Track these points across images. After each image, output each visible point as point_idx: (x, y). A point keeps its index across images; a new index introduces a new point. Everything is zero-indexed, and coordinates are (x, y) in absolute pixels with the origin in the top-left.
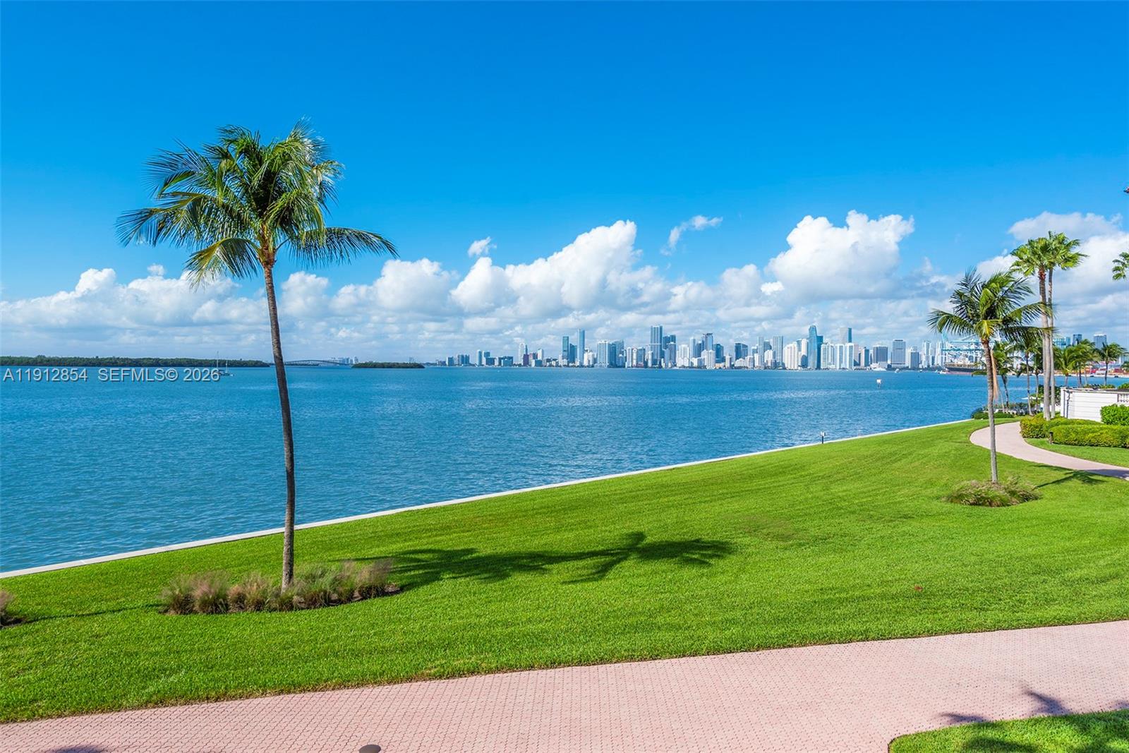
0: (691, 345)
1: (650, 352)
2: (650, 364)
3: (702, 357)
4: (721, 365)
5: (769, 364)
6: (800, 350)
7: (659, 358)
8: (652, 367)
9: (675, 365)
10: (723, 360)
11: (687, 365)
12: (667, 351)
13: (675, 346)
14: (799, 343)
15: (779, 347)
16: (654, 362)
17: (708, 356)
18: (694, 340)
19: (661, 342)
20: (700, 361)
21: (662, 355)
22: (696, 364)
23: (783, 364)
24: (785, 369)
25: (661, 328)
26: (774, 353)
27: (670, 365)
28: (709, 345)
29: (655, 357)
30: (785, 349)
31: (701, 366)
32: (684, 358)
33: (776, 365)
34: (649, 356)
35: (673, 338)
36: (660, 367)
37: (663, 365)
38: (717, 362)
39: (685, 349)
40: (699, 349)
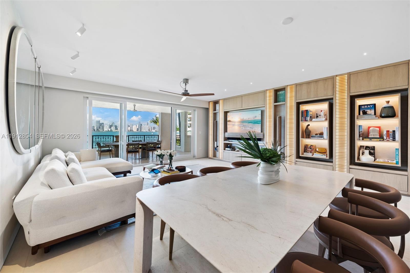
0: (108, 125)
1: (96, 127)
2: (96, 130)
3: (112, 128)
4: (117, 130)
5: (129, 130)
6: (137, 127)
7: (99, 129)
8: (97, 131)
9: (104, 130)
10: (117, 129)
11: (107, 130)
12: (101, 127)
13: (104, 126)
14: (136, 125)
15: (132, 126)
16: (97, 130)
17: (113, 129)
18: (109, 124)
19: (99, 124)
20: (111, 130)
21: (100, 128)
22: (110, 130)
23: (133, 130)
24: (133, 131)
25: (99, 121)
26: (130, 128)
27: (102, 130)
28: (114, 126)
29: (98, 128)
30: (133, 127)
31: (111, 131)
32: (106, 129)
33: (131, 130)
34: (95, 128)
35: (103, 124)
36: (99, 131)
37: (100, 130)
38: (116, 130)
39: (106, 126)
40: (111, 127)
